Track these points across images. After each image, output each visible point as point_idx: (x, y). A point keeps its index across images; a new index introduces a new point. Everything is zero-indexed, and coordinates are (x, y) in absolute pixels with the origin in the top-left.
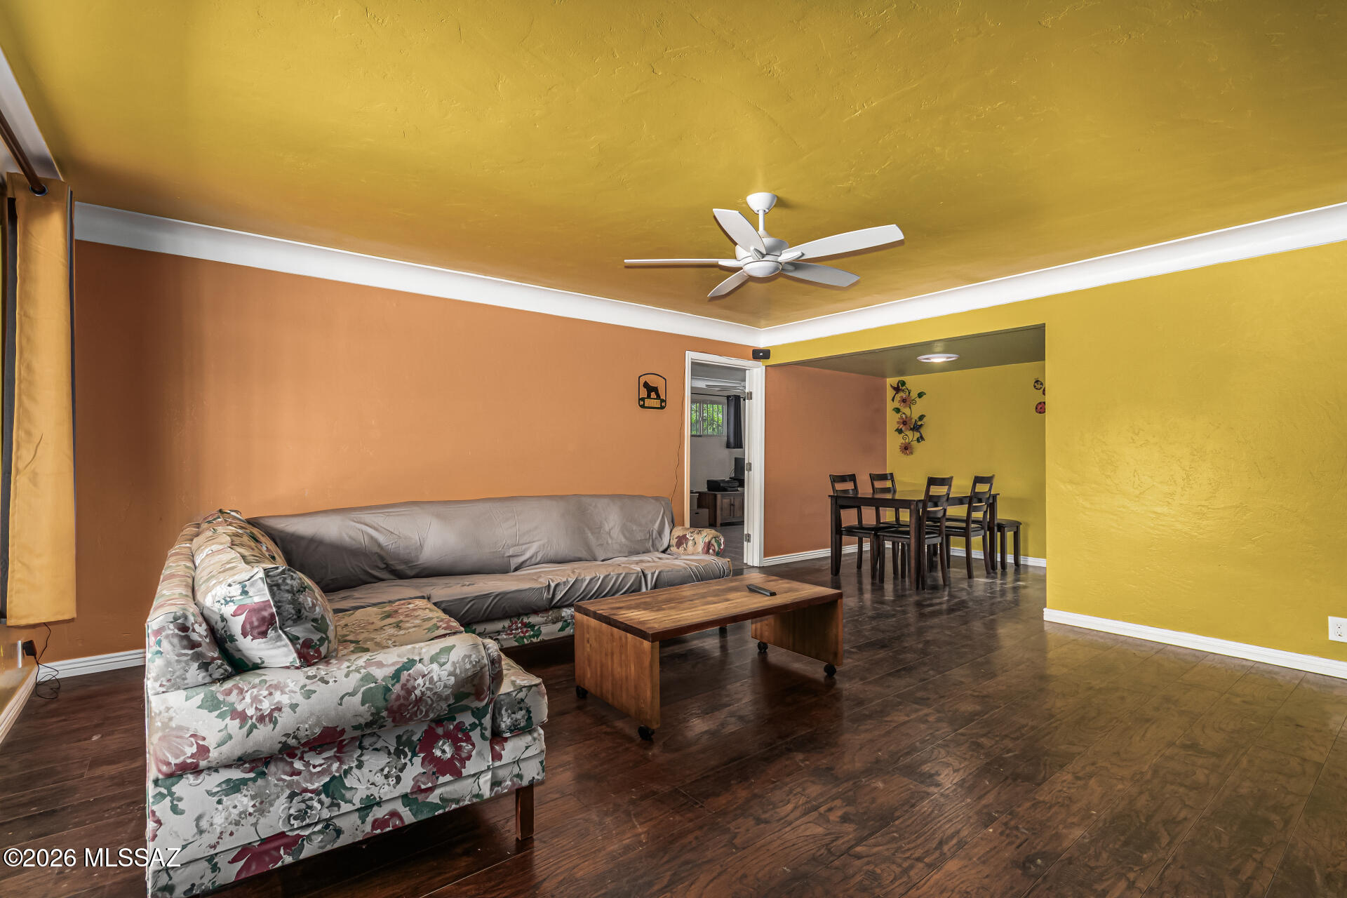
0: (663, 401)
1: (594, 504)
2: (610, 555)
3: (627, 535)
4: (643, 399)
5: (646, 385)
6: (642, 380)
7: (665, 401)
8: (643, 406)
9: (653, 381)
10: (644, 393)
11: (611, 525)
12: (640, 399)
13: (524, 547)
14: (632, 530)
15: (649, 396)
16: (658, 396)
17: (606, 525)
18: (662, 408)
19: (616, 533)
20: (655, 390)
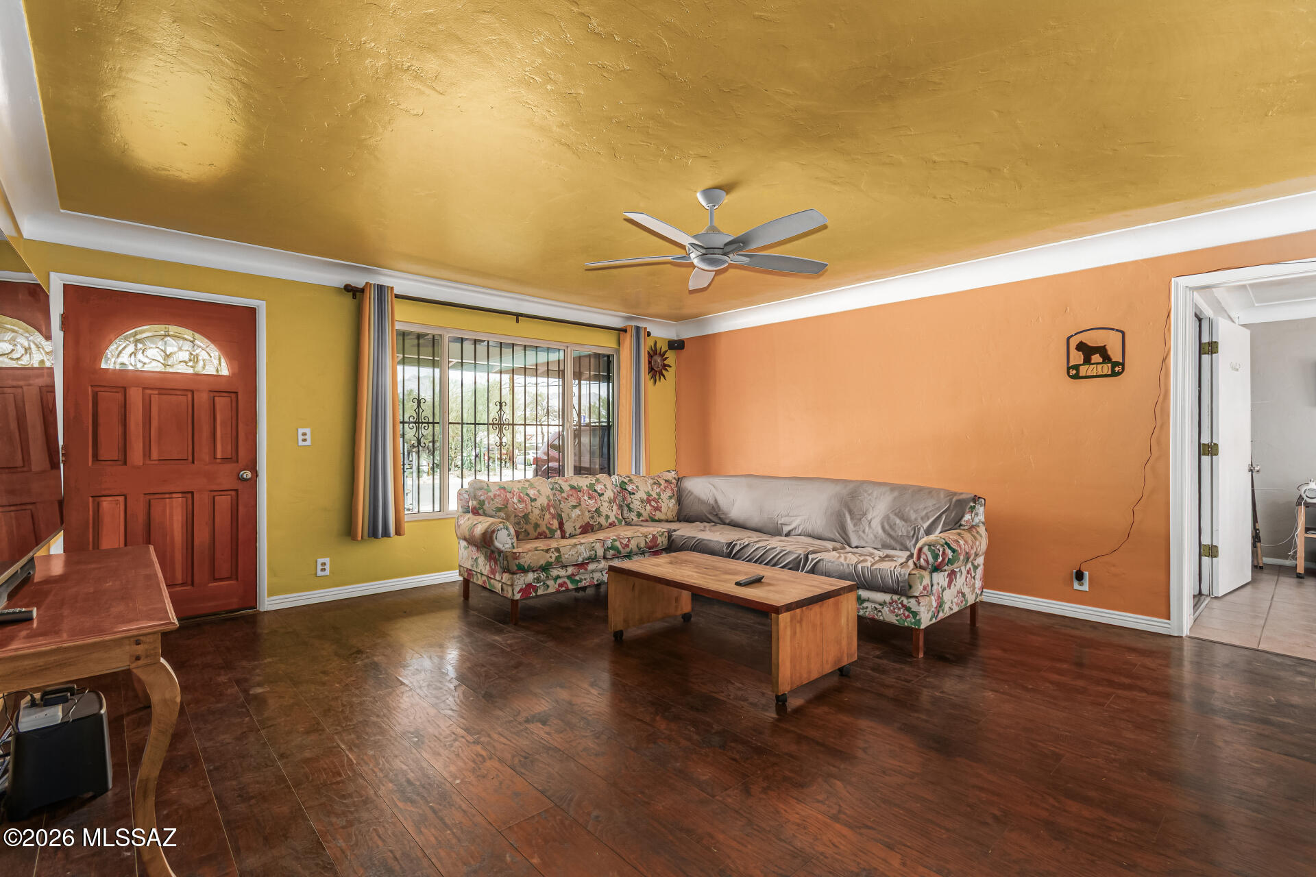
0: (1115, 364)
1: (870, 491)
2: (863, 544)
3: (887, 527)
4: (1077, 367)
5: (1081, 347)
6: (1074, 343)
7: (1123, 364)
8: (1077, 377)
9: (1092, 339)
10: (1076, 358)
11: (875, 514)
12: (1069, 368)
13: (792, 518)
14: (895, 524)
15: (1087, 361)
16: (1106, 358)
17: (871, 513)
18: (1114, 374)
19: (876, 524)
20: (1102, 351)
